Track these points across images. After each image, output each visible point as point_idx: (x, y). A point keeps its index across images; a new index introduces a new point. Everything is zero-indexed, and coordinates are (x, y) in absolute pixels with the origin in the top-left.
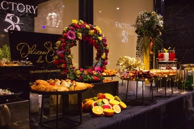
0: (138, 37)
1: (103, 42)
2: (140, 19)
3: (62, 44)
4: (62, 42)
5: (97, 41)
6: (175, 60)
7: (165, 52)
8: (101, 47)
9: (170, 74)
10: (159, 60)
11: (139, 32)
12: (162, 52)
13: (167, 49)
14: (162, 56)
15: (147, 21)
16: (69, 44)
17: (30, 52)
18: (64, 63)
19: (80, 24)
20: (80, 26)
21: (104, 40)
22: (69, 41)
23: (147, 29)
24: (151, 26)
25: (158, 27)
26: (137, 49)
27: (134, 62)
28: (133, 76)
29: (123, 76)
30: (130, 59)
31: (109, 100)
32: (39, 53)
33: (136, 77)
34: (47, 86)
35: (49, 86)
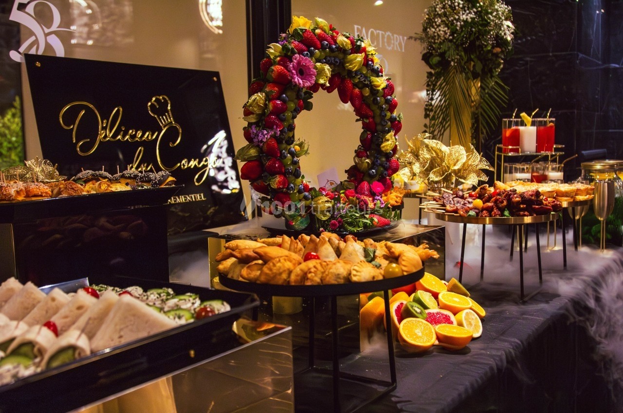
0: (430, 75)
1: (384, 96)
2: (440, 16)
3: (271, 106)
4: (268, 98)
5: (367, 92)
6: (557, 150)
7: (523, 124)
8: (378, 112)
9: (580, 198)
10: (506, 151)
11: (435, 60)
12: (517, 124)
13: (529, 115)
14: (516, 138)
15: (466, 22)
16: (292, 105)
17: (105, 134)
18: (280, 173)
19: (318, 31)
20: (321, 38)
21: (390, 89)
22: (293, 95)
23: (465, 50)
24: (478, 38)
25: (500, 41)
26: (426, 116)
27: (464, 159)
28: (490, 210)
29: (456, 211)
30: (445, 149)
31: (435, 295)
32: (133, 137)
33: (502, 210)
34: (304, 266)
35: (311, 264)
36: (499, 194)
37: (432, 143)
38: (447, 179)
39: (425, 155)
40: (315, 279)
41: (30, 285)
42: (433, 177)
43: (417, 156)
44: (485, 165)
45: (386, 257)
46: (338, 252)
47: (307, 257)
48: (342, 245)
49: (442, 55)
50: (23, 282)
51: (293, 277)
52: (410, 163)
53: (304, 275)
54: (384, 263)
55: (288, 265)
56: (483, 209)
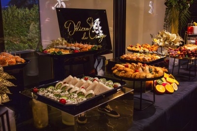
7: (194, 25)
10: (188, 33)
11: (169, 5)
17: (76, 29)
23: (178, 2)
26: (165, 21)
27: (175, 38)
28: (182, 55)
29: (172, 55)
30: (170, 34)
31: (166, 78)
32: (83, 30)
33: (185, 55)
34: (135, 74)
35: (137, 73)
36: (185, 50)
37: (167, 33)
38: (170, 43)
39: (164, 36)
40: (138, 77)
41: (75, 78)
42: (166, 43)
43: (162, 36)
44: (182, 40)
45: (155, 71)
46: (143, 70)
47: (136, 71)
48: (144, 68)
49: (171, 3)
50: (73, 77)
51: (132, 76)
52: (160, 38)
53: (135, 76)
54: (154, 73)
55: (131, 73)
56: (180, 55)
